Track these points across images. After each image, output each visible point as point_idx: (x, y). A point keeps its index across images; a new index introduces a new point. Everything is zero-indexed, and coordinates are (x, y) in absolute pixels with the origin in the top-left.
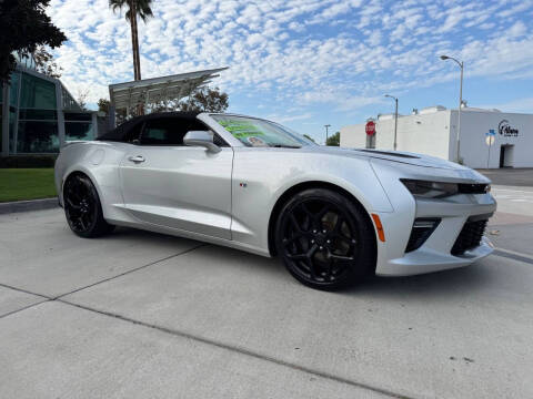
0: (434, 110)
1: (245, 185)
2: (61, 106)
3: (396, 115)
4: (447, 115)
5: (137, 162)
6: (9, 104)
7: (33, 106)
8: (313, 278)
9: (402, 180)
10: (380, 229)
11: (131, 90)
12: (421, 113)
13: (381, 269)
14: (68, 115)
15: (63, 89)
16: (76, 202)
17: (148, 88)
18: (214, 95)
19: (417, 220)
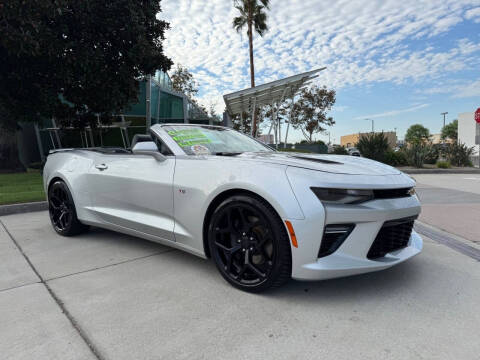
1: (184, 192)
5: (101, 169)
8: (239, 280)
9: (312, 188)
10: (293, 235)
13: (296, 274)
16: (58, 204)
19: (328, 226)
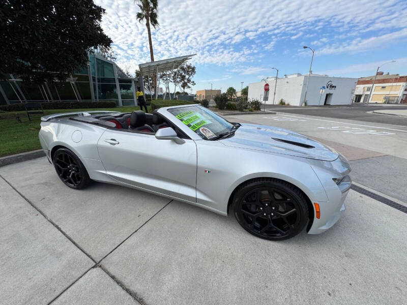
0: (296, 76)
2: (116, 76)
3: (277, 78)
4: (302, 78)
5: (112, 144)
6: (91, 75)
7: (104, 76)
11: (149, 67)
12: (289, 77)
14: (120, 81)
15: (117, 67)
17: (157, 65)
18: (189, 67)
